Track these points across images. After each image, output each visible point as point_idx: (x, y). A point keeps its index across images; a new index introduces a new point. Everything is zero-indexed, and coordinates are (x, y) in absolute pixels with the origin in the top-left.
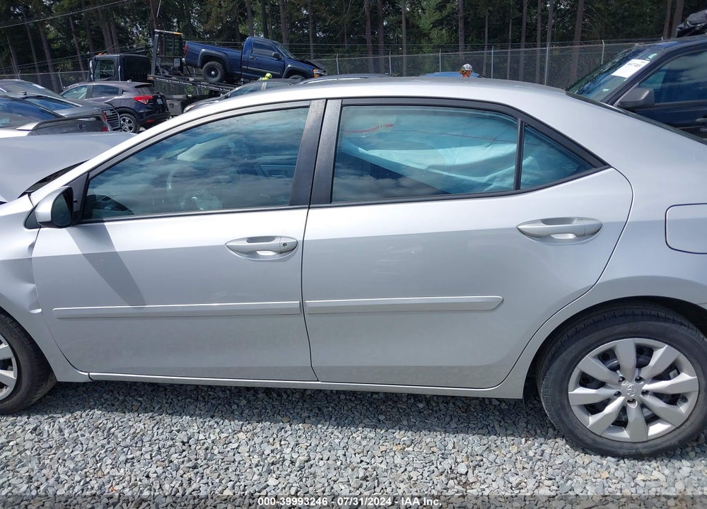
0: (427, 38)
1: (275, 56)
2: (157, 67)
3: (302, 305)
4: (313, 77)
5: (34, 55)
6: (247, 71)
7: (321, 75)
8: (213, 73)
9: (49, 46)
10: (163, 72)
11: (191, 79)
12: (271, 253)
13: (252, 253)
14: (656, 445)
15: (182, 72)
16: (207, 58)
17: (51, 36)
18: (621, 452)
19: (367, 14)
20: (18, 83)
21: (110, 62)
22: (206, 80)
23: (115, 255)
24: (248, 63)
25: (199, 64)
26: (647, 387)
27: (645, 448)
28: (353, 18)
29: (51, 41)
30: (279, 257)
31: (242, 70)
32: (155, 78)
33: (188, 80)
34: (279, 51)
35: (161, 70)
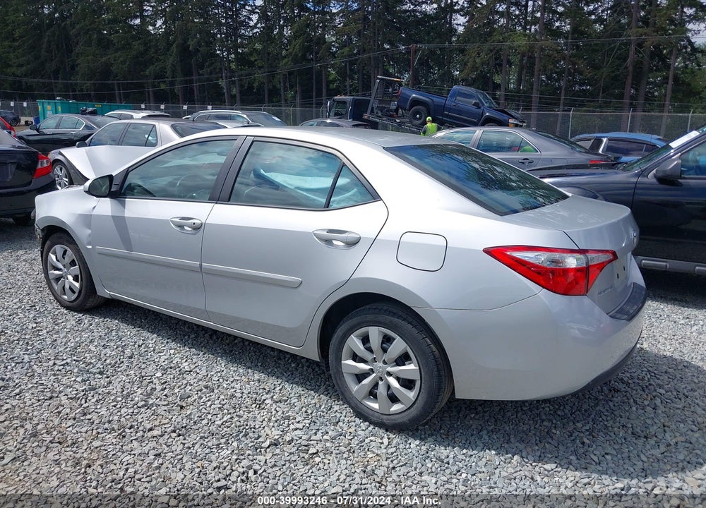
0: (697, 97)
1: (476, 104)
2: (373, 108)
3: (201, 265)
4: (508, 126)
5: (314, 94)
6: (448, 116)
7: (516, 126)
8: (418, 116)
9: (328, 86)
10: (377, 113)
11: (398, 121)
12: (190, 229)
13: (181, 227)
14: (395, 420)
15: (397, 113)
16: (416, 102)
17: (331, 78)
18: (373, 419)
19: (631, 69)
20: (265, 115)
21: (344, 102)
22: (411, 122)
23: (124, 218)
24: (450, 110)
25: (407, 108)
26: (389, 369)
27: (388, 419)
28: (613, 72)
29: (329, 83)
30: (193, 232)
31: (443, 115)
32: (369, 117)
33: (395, 121)
34: (480, 100)
35: (375, 111)
